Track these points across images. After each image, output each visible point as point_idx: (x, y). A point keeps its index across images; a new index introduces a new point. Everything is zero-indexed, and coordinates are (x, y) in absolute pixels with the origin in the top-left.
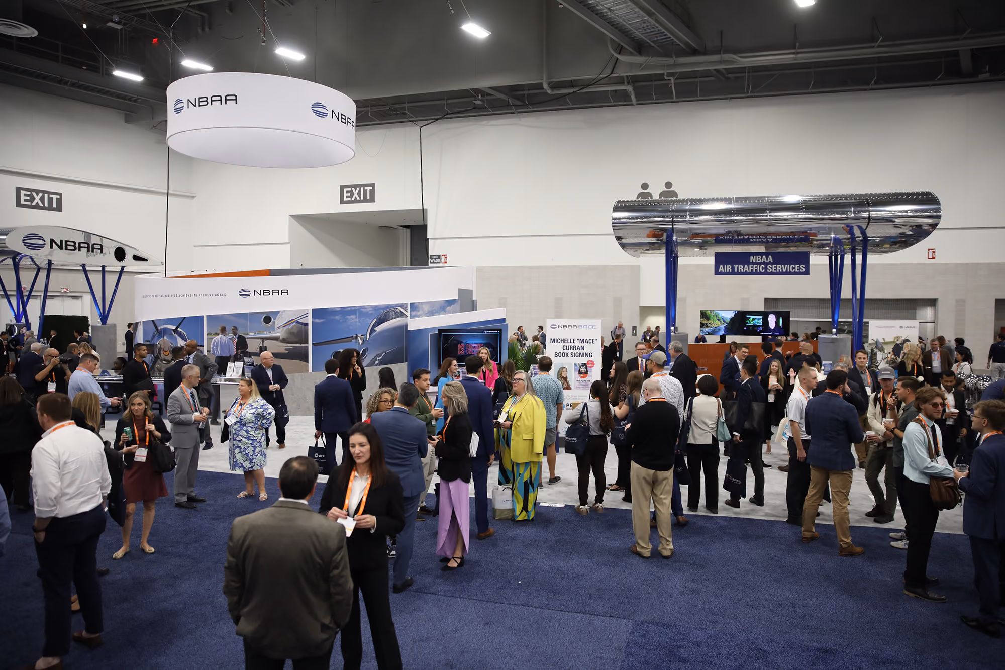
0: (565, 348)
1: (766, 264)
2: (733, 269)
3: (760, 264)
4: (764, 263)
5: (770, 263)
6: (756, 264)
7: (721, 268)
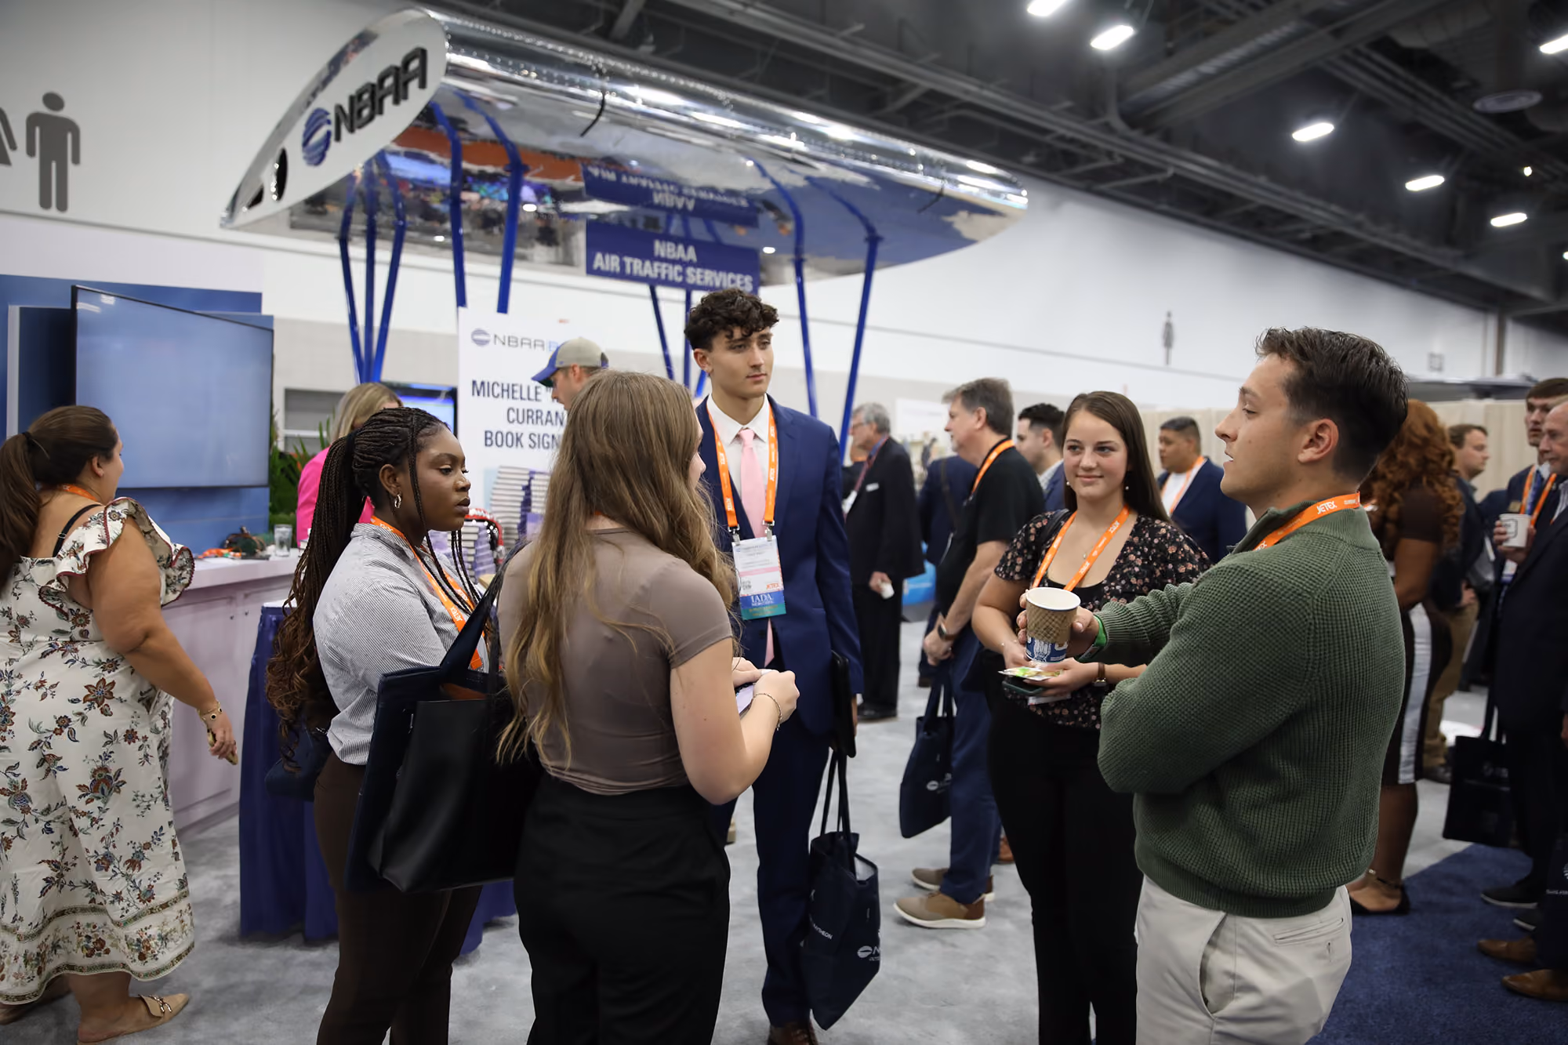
0: (513, 415)
1: (685, 264)
2: (622, 265)
3: (674, 262)
4: (679, 262)
5: (690, 263)
6: (665, 260)
7: (599, 261)
